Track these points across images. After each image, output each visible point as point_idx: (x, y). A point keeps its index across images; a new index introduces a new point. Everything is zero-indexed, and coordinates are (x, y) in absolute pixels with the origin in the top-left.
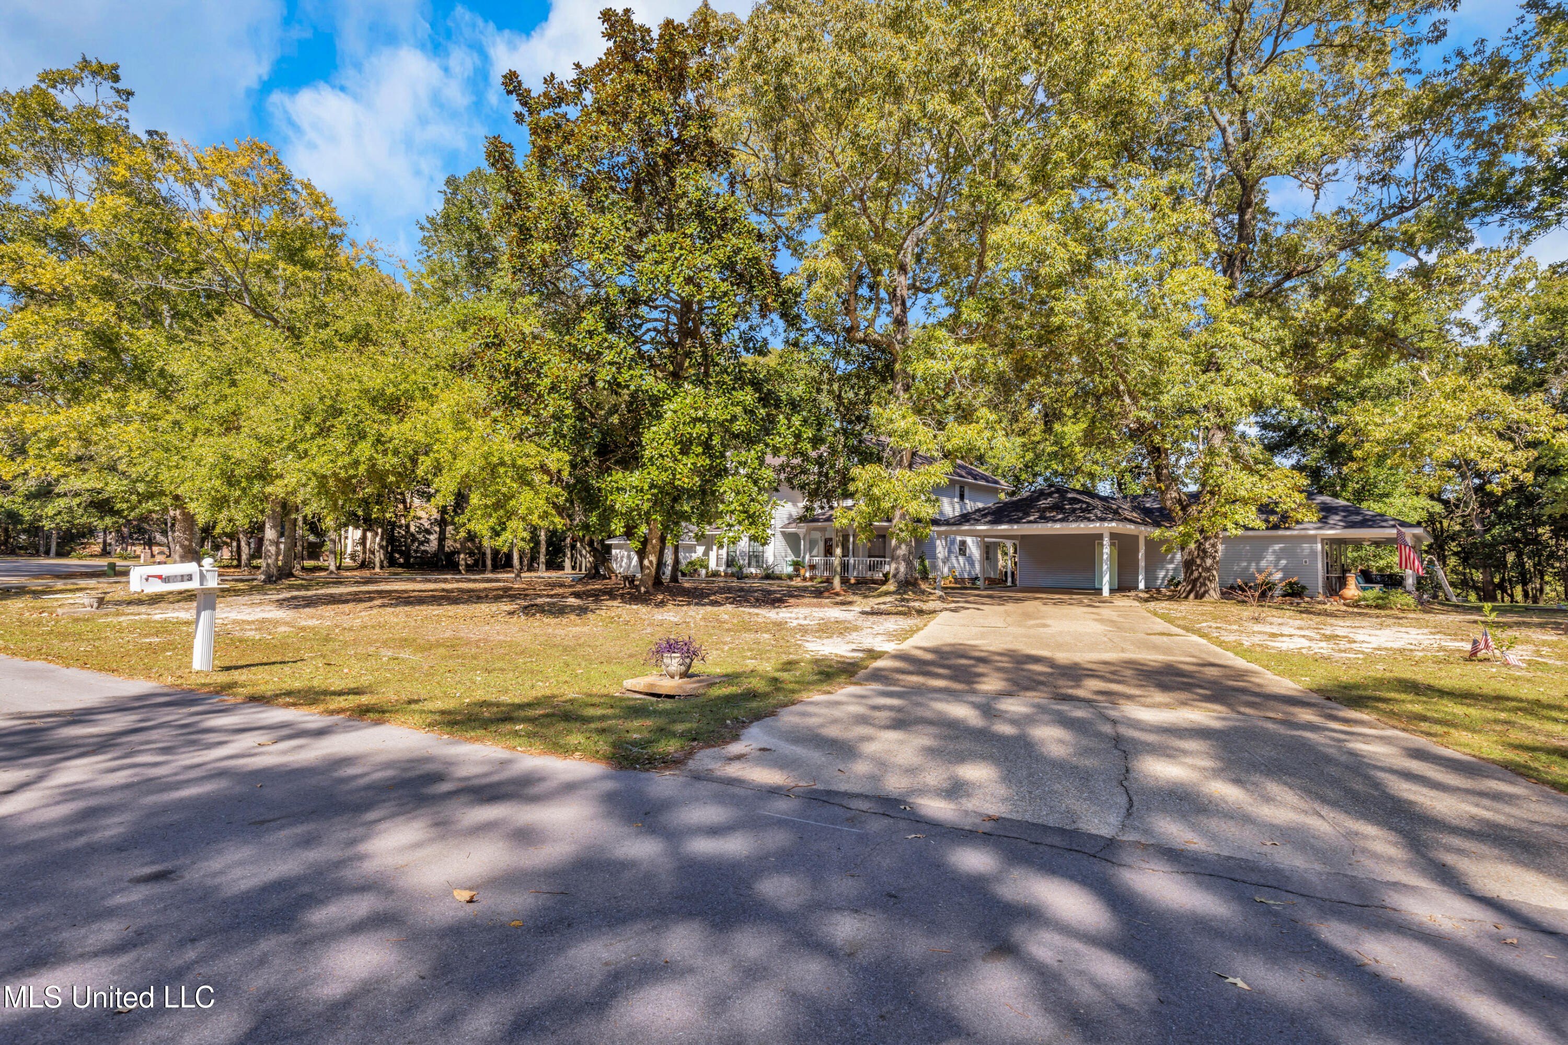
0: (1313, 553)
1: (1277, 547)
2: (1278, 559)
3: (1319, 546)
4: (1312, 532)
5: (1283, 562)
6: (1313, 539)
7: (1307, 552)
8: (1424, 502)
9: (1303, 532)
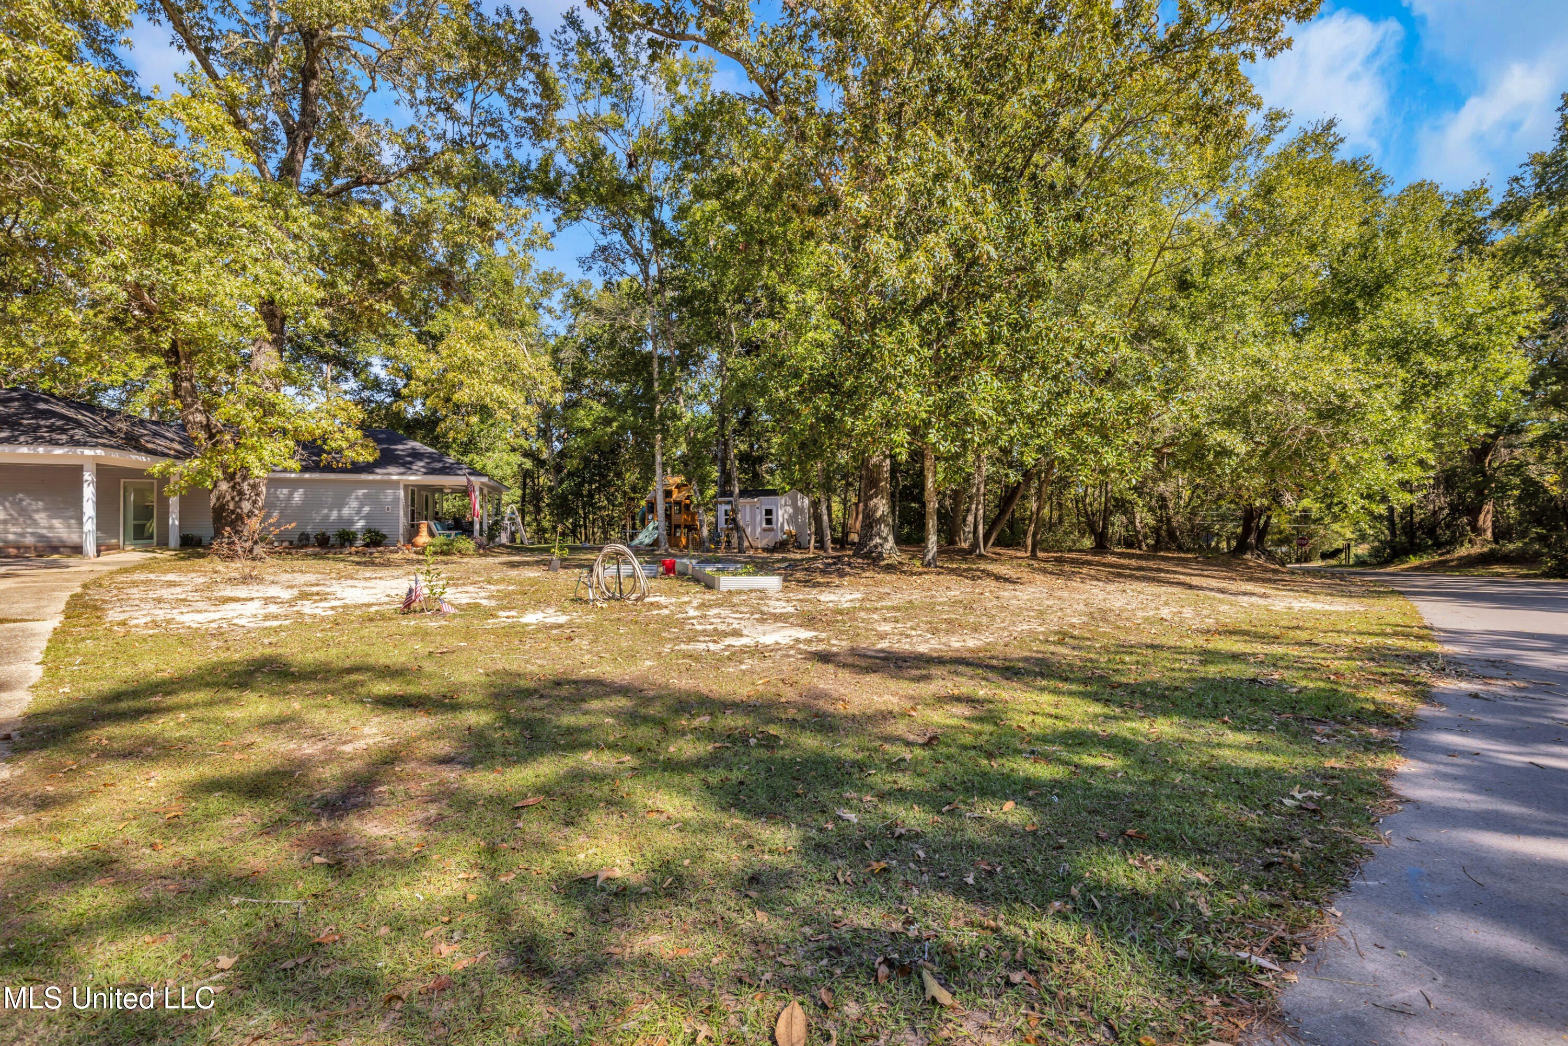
0: (396, 499)
1: (360, 492)
2: (362, 505)
3: (402, 493)
4: (395, 478)
5: (366, 509)
6: (395, 485)
7: (390, 498)
8: (517, 458)
9: (386, 477)
